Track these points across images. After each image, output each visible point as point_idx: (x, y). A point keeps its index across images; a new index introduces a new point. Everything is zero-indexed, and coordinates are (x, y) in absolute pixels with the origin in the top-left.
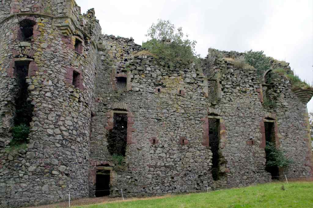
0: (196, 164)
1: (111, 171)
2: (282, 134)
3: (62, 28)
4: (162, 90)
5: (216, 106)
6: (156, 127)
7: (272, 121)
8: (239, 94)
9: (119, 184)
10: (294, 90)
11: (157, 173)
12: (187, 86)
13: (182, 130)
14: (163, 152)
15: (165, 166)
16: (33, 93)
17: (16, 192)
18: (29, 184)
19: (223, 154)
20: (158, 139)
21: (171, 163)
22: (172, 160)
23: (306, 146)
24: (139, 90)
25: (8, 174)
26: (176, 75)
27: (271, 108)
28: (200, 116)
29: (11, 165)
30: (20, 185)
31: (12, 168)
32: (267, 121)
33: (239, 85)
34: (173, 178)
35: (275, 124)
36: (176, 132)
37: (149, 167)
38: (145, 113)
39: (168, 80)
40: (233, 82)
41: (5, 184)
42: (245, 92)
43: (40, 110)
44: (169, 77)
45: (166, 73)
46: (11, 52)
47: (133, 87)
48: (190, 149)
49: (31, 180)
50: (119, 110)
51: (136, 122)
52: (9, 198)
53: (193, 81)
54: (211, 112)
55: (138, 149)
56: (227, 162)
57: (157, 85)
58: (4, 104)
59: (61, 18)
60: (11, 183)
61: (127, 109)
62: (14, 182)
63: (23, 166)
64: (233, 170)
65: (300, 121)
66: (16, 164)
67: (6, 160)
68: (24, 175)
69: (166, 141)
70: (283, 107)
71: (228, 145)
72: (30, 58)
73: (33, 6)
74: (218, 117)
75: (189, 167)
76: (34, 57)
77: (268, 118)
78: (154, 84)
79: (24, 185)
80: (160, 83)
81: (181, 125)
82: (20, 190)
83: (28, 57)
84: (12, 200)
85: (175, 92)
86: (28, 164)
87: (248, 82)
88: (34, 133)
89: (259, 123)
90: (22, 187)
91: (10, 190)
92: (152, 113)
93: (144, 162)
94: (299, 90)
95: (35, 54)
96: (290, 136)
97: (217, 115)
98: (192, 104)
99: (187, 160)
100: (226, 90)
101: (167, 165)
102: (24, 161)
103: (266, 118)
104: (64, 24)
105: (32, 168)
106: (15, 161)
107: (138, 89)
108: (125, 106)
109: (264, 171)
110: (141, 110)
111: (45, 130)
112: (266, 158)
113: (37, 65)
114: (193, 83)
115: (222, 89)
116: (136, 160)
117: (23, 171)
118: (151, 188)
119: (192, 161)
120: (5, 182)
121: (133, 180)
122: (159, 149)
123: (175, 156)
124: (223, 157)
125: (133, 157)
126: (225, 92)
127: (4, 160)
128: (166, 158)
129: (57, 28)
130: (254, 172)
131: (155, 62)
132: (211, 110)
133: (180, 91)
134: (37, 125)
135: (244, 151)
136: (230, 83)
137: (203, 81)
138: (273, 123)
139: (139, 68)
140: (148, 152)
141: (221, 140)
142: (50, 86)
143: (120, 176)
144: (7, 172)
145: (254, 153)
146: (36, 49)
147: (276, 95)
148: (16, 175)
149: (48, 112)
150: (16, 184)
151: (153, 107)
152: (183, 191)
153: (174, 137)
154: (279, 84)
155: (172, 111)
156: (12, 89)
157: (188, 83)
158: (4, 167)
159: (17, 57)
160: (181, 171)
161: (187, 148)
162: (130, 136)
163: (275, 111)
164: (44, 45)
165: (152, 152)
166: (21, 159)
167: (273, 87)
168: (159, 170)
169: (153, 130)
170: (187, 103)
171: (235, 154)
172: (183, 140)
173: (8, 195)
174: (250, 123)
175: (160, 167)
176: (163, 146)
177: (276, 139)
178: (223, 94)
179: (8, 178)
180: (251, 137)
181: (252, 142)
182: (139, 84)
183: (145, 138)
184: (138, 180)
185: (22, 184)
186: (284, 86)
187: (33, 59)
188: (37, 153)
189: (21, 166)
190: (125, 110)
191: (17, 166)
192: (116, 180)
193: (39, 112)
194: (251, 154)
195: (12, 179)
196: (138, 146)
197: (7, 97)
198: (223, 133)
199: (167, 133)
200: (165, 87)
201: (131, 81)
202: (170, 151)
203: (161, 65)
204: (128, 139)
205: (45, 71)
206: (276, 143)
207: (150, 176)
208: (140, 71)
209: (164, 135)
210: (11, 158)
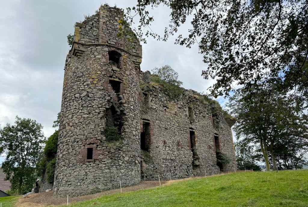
0: (185, 159)
1: (143, 162)
2: (222, 144)
3: (136, 63)
4: (167, 110)
5: (193, 124)
6: (165, 133)
7: (217, 136)
8: (202, 118)
9: (147, 171)
10: (226, 119)
11: (167, 163)
12: (179, 109)
13: (178, 137)
14: (169, 150)
15: (171, 159)
16: (125, 105)
17: (118, 176)
18: (126, 170)
19: (198, 153)
20: (166, 141)
21: (174, 158)
22: (174, 155)
23: (233, 152)
24: (155, 109)
25: (111, 163)
26: (173, 101)
27: (217, 128)
28: (186, 128)
29: (113, 156)
30: (120, 171)
31: (114, 158)
32: (216, 135)
33: (202, 113)
34: (175, 167)
35: (219, 137)
36: (175, 137)
37: (163, 160)
38: (159, 124)
39: (169, 104)
40: (199, 110)
41: (109, 171)
42: (205, 117)
43: (129, 118)
44: (170, 102)
45: (168, 99)
46: (105, 72)
47: (152, 106)
48: (183, 149)
49: (126, 167)
50: (146, 120)
51: (155, 129)
52: (114, 181)
53: (181, 107)
54: (191, 127)
55: (157, 147)
56: (199, 158)
57: (164, 107)
58: (103, 110)
59: (136, 56)
60: (114, 169)
61: (150, 119)
62: (116, 169)
63: (121, 157)
64: (202, 164)
65: (229, 137)
66: (117, 155)
67: (109, 152)
68: (122, 163)
69: (170, 143)
70: (222, 128)
71: (199, 148)
72: (120, 80)
73: (117, 42)
74: (194, 131)
75: (183, 160)
76: (123, 80)
77: (216, 134)
78: (163, 106)
79: (122, 171)
80: (166, 105)
81: (177, 134)
82: (121, 175)
83: (119, 79)
84: (116, 182)
85: (173, 112)
86: (124, 155)
87: (206, 111)
88: (126, 133)
89: (212, 136)
90: (121, 173)
91: (113, 175)
92: (163, 124)
93: (160, 156)
94: (229, 120)
95: (124, 78)
96: (226, 145)
97: (193, 129)
98: (182, 121)
99: (181, 156)
100: (196, 114)
101: (172, 158)
102: (122, 153)
103: (215, 134)
104: (137, 61)
105: (127, 158)
106: (116, 153)
107: (155, 107)
108: (149, 118)
109: (216, 165)
110: (157, 121)
111: (132, 132)
112: (217, 157)
113: (125, 86)
114: (181, 108)
115: (195, 114)
116: (156, 154)
117: (121, 160)
118: (164, 174)
119: (183, 157)
120: (109, 169)
121: (155, 168)
122: (167, 147)
123: (175, 153)
124: (197, 155)
125: (155, 152)
126: (196, 116)
127: (107, 152)
128: (171, 154)
129: (133, 62)
130: (212, 166)
131: (163, 92)
132: (191, 126)
133: (176, 112)
134: (128, 128)
135: (207, 153)
136: (198, 111)
137: (186, 108)
138: (218, 137)
139: (155, 94)
140: (162, 149)
141: (196, 145)
142: (133, 102)
143: (148, 165)
144: (110, 161)
145: (211, 154)
146: (124, 74)
147: (218, 120)
148: (117, 163)
149: (132, 119)
150: (117, 170)
151: (163, 121)
152: (181, 176)
153: (174, 140)
154: (219, 114)
155: (173, 124)
156: (109, 100)
157: (179, 107)
158: (108, 157)
159: (111, 77)
160: (179, 163)
161: (180, 148)
162: (152, 138)
163: (218, 130)
164: (128, 73)
165: (164, 149)
166: (120, 151)
167: (216, 116)
168: (168, 161)
169: (164, 135)
170: (180, 120)
171: (203, 154)
172: (179, 143)
173: (113, 179)
174: (208, 136)
175: (168, 160)
176: (169, 146)
177: (220, 147)
178: (195, 117)
179: (112, 166)
180: (209, 144)
181: (210, 148)
182: (155, 104)
183: (160, 140)
184: (158, 168)
185: (121, 170)
186: (221, 116)
187: (123, 81)
188: (129, 148)
189: (120, 157)
190: (149, 120)
191: (118, 157)
192: (145, 168)
193: (129, 119)
194: (210, 155)
195: (114, 166)
196: (157, 145)
197: (105, 105)
198: (197, 140)
199: (171, 137)
200: (168, 108)
201: (151, 102)
202: (173, 150)
203: (165, 94)
204: (151, 140)
205: (130, 91)
206: (220, 149)
207: (163, 166)
208: (155, 95)
209: (169, 139)
210: (112, 151)
